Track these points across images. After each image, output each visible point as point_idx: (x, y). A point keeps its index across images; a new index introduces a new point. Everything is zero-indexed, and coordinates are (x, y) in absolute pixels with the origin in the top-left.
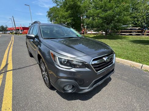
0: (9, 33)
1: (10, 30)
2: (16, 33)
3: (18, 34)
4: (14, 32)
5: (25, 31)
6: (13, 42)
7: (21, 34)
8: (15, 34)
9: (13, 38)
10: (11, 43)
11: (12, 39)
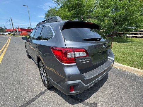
0: (7, 34)
1: (8, 32)
2: (14, 35)
3: (16, 35)
4: (12, 33)
5: (23, 32)
6: (8, 45)
7: (19, 35)
8: (12, 36)
9: (10, 40)
10: (6, 46)
11: (8, 41)
